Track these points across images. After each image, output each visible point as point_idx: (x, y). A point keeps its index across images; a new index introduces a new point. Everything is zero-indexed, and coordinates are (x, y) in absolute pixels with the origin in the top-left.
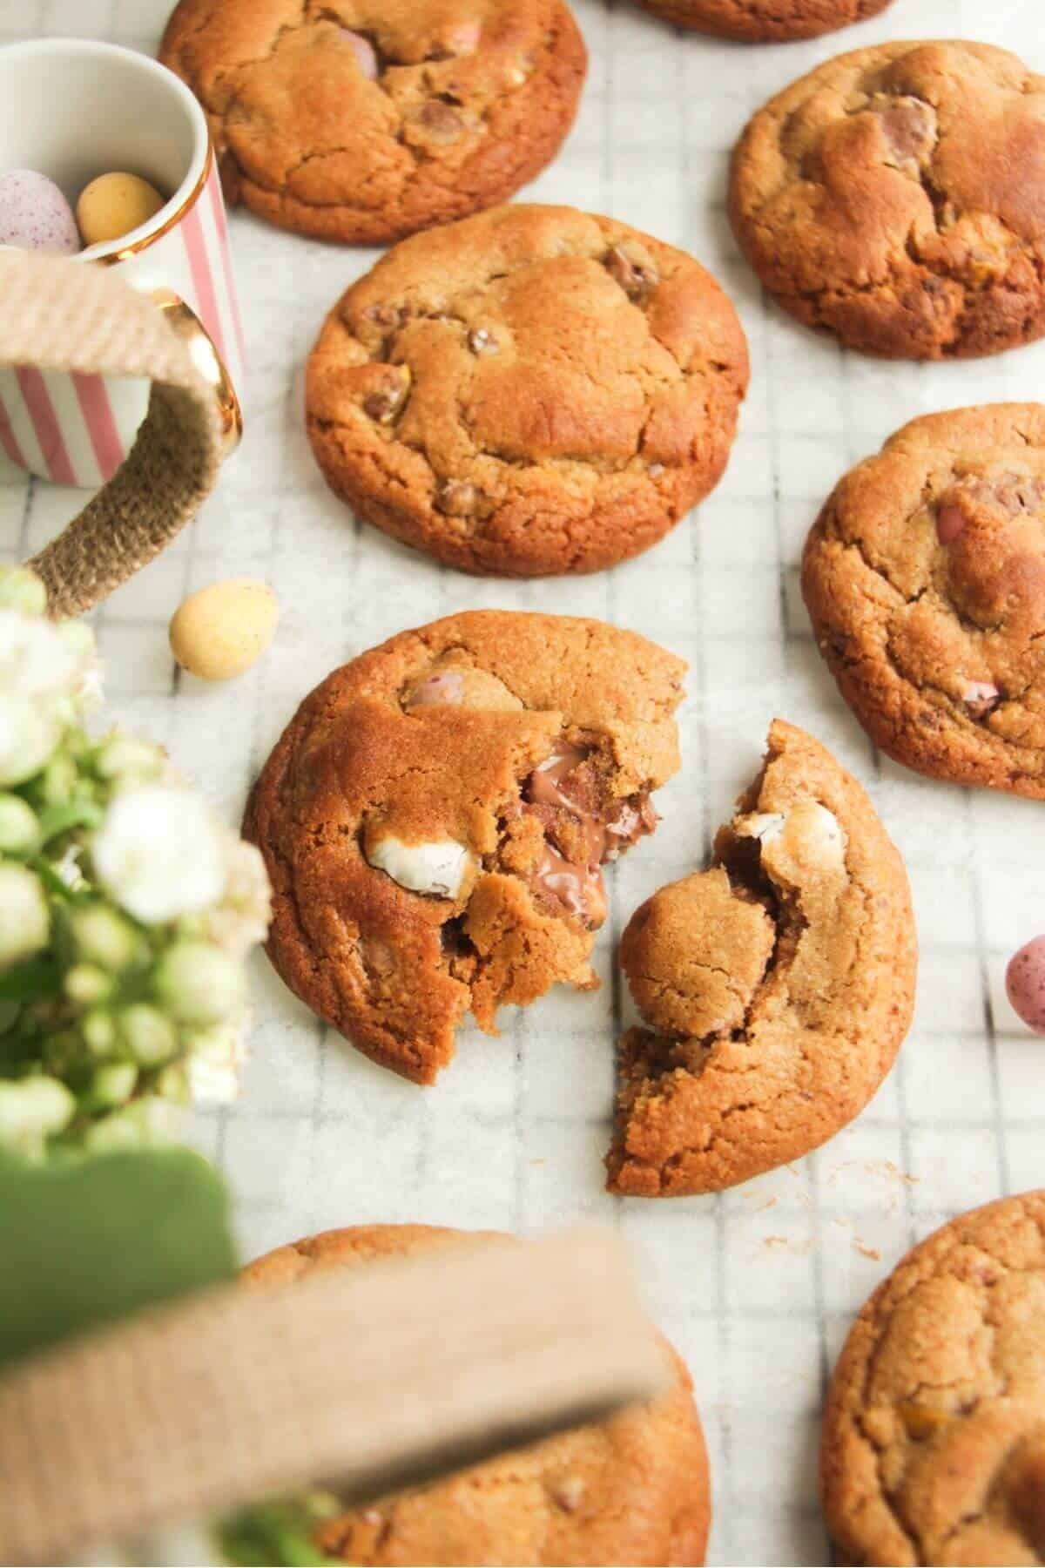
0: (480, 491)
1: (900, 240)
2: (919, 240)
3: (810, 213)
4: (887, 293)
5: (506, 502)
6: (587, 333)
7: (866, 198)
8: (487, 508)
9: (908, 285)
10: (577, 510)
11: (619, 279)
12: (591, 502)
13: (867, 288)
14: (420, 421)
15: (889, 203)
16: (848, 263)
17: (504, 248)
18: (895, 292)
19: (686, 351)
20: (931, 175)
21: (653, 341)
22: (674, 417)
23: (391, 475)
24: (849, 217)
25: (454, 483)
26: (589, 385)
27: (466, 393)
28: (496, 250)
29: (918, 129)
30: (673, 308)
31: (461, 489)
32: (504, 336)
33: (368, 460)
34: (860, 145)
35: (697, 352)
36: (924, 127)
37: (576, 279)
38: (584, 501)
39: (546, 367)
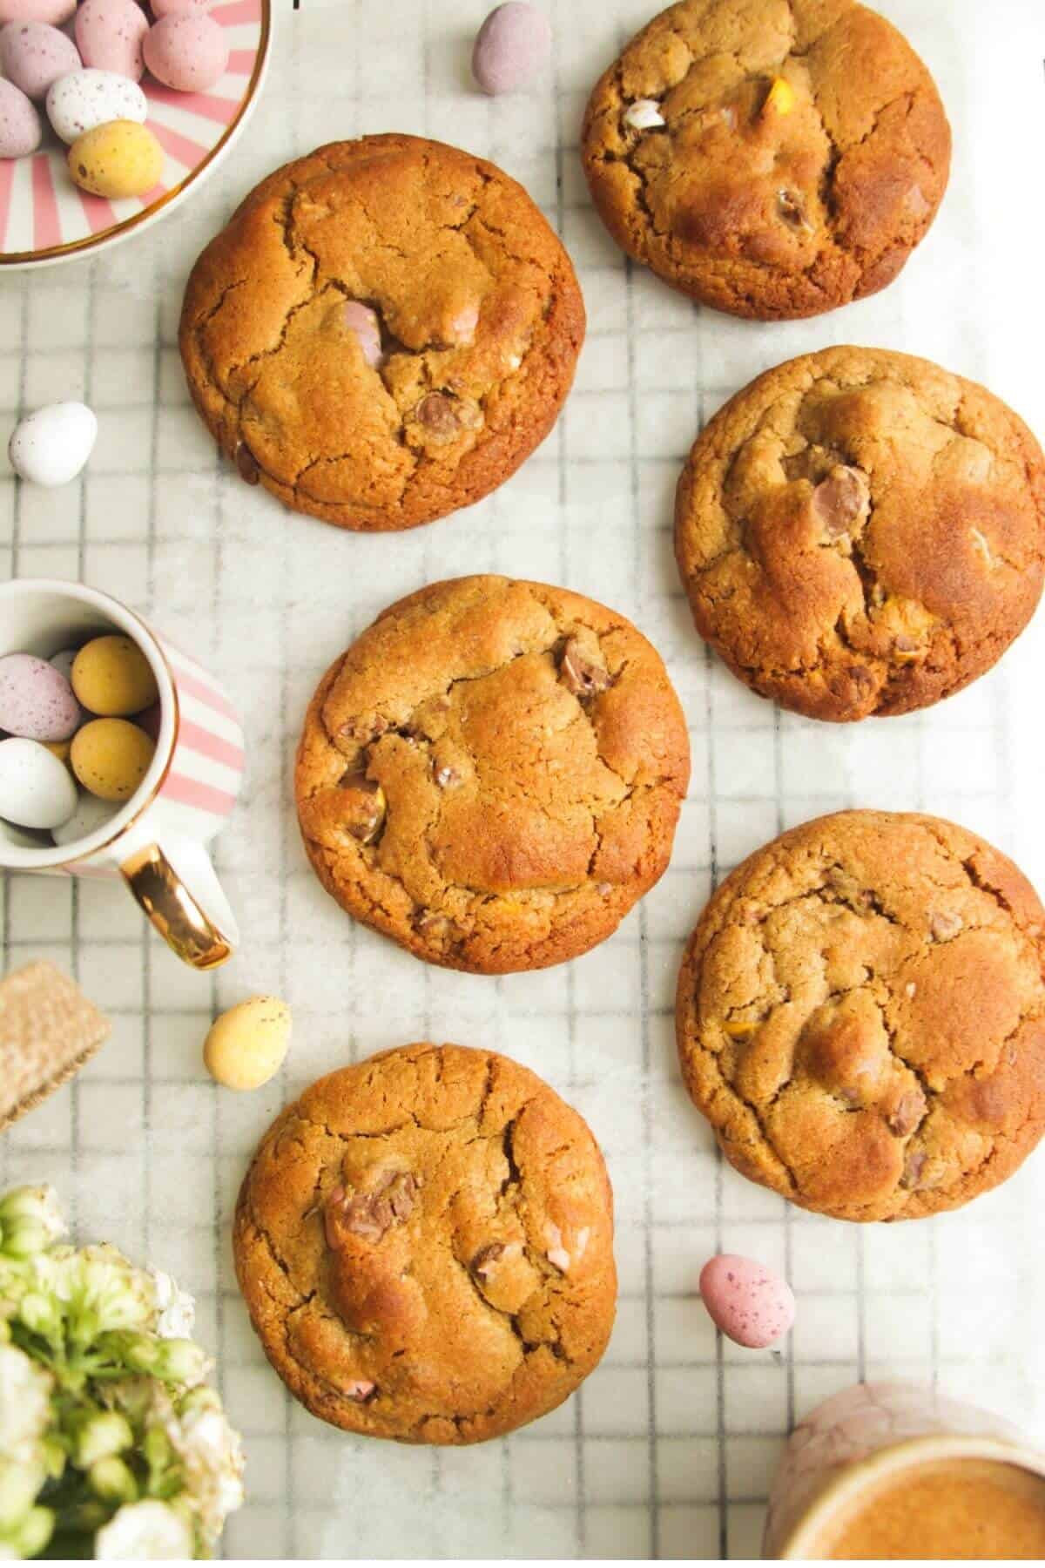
0: (452, 921)
1: (830, 625)
2: (848, 622)
3: (748, 592)
4: (817, 677)
5: (475, 934)
6: (540, 768)
7: (799, 588)
8: (458, 936)
9: (835, 672)
10: (538, 936)
11: (571, 690)
12: (549, 927)
13: (800, 673)
14: (396, 856)
15: (822, 593)
16: (784, 649)
17: (463, 656)
18: (824, 677)
19: (630, 768)
20: (861, 549)
21: (600, 763)
22: (620, 844)
23: (376, 905)
24: (784, 607)
25: (429, 915)
26: (543, 820)
27: (435, 833)
28: (456, 658)
29: (852, 507)
30: (619, 728)
31: (436, 921)
32: (465, 768)
33: (354, 888)
34: (796, 527)
35: (640, 771)
36: (858, 506)
37: (530, 700)
38: (542, 929)
39: (505, 807)
